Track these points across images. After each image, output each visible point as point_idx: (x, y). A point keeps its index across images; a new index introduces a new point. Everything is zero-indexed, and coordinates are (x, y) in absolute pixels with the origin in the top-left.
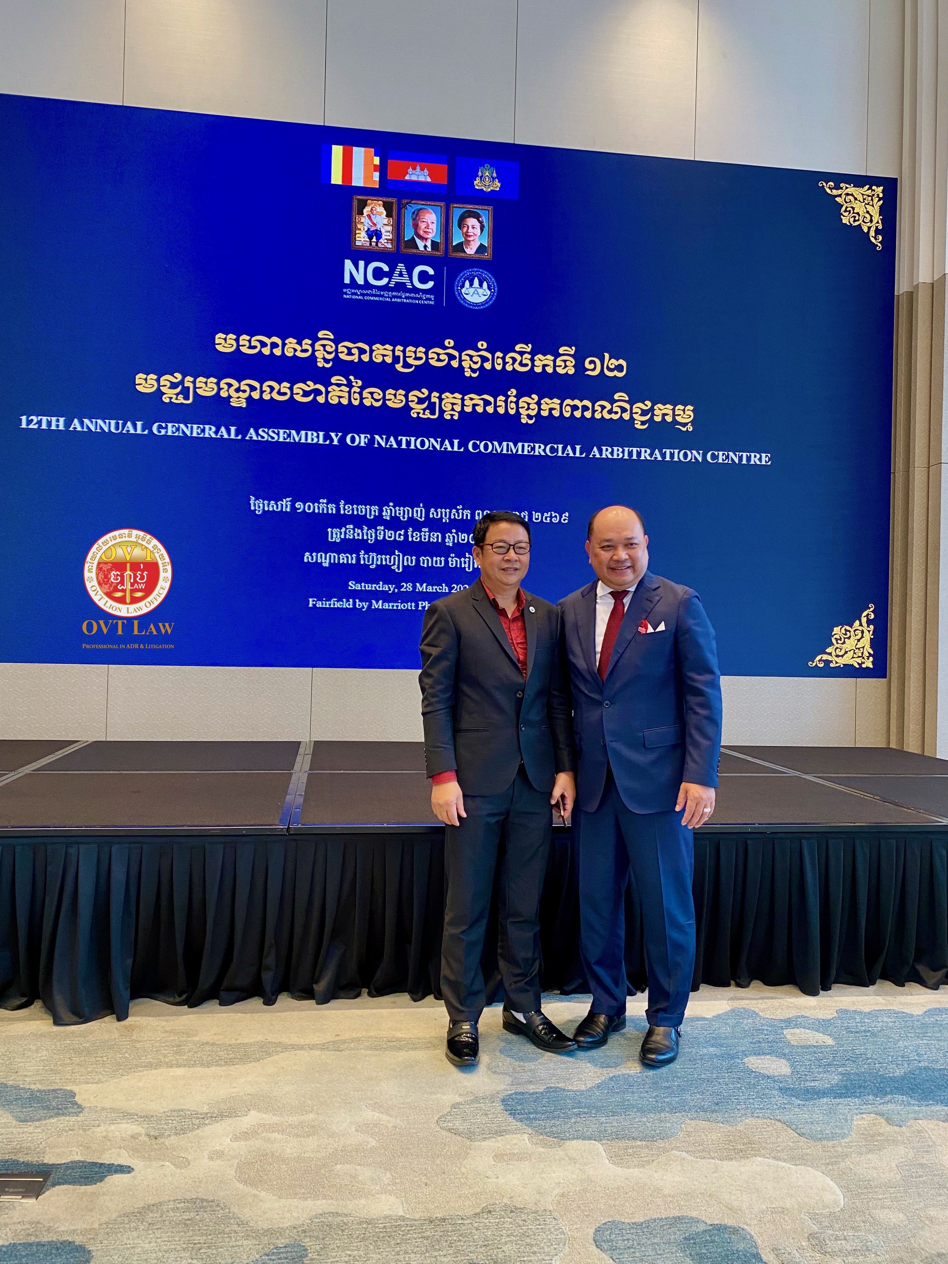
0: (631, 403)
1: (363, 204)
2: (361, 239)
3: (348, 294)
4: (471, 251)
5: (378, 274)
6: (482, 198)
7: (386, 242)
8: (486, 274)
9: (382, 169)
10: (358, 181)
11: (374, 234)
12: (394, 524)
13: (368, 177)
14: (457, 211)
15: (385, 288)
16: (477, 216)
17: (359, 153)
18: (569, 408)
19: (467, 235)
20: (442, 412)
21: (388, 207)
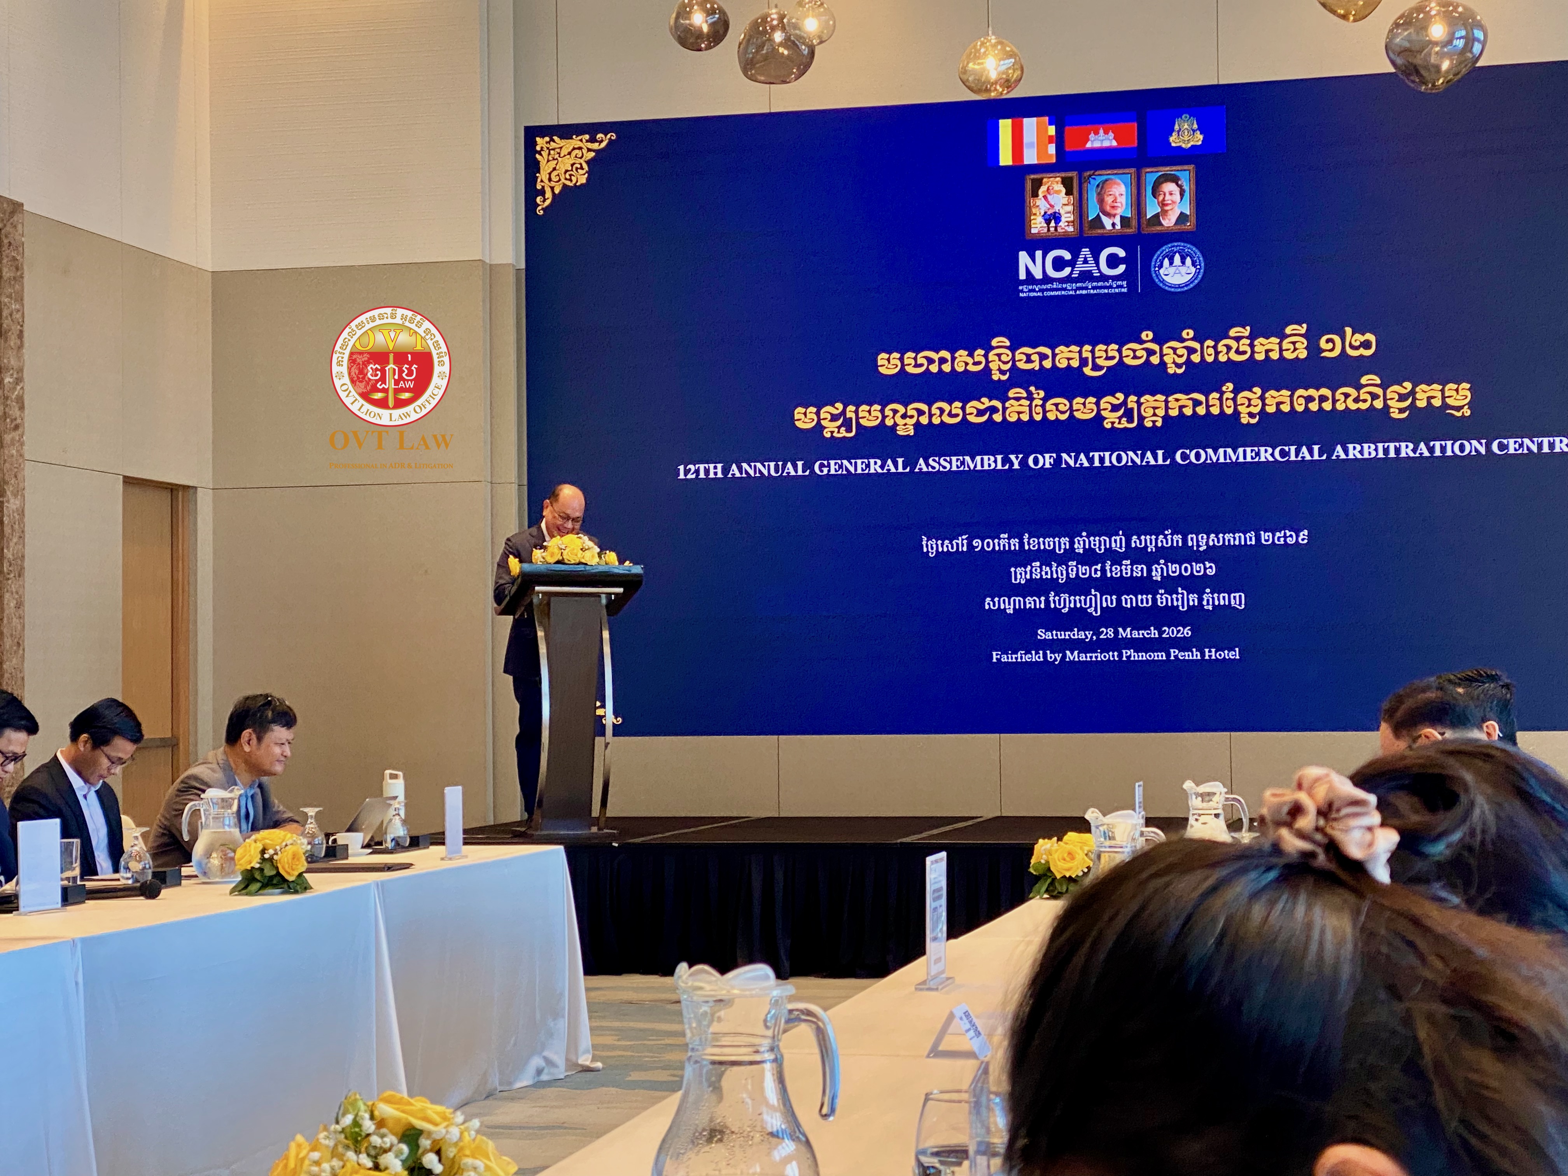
0: (1384, 386)
1: (1038, 184)
2: (1037, 226)
3: (1025, 292)
4: (1169, 222)
5: (1059, 263)
6: (1181, 156)
7: (1066, 226)
8: (1189, 248)
9: (1059, 140)
10: (1030, 157)
11: (1053, 217)
12: (1089, 557)
13: (1042, 150)
14: (1151, 176)
15: (1068, 279)
16: (1175, 180)
17: (1030, 124)
18: (1302, 401)
19: (1163, 204)
20: (1141, 418)
21: (1067, 183)
